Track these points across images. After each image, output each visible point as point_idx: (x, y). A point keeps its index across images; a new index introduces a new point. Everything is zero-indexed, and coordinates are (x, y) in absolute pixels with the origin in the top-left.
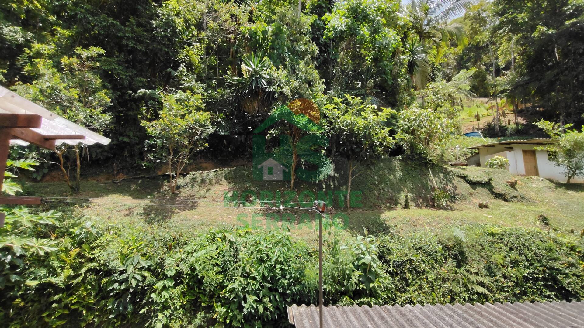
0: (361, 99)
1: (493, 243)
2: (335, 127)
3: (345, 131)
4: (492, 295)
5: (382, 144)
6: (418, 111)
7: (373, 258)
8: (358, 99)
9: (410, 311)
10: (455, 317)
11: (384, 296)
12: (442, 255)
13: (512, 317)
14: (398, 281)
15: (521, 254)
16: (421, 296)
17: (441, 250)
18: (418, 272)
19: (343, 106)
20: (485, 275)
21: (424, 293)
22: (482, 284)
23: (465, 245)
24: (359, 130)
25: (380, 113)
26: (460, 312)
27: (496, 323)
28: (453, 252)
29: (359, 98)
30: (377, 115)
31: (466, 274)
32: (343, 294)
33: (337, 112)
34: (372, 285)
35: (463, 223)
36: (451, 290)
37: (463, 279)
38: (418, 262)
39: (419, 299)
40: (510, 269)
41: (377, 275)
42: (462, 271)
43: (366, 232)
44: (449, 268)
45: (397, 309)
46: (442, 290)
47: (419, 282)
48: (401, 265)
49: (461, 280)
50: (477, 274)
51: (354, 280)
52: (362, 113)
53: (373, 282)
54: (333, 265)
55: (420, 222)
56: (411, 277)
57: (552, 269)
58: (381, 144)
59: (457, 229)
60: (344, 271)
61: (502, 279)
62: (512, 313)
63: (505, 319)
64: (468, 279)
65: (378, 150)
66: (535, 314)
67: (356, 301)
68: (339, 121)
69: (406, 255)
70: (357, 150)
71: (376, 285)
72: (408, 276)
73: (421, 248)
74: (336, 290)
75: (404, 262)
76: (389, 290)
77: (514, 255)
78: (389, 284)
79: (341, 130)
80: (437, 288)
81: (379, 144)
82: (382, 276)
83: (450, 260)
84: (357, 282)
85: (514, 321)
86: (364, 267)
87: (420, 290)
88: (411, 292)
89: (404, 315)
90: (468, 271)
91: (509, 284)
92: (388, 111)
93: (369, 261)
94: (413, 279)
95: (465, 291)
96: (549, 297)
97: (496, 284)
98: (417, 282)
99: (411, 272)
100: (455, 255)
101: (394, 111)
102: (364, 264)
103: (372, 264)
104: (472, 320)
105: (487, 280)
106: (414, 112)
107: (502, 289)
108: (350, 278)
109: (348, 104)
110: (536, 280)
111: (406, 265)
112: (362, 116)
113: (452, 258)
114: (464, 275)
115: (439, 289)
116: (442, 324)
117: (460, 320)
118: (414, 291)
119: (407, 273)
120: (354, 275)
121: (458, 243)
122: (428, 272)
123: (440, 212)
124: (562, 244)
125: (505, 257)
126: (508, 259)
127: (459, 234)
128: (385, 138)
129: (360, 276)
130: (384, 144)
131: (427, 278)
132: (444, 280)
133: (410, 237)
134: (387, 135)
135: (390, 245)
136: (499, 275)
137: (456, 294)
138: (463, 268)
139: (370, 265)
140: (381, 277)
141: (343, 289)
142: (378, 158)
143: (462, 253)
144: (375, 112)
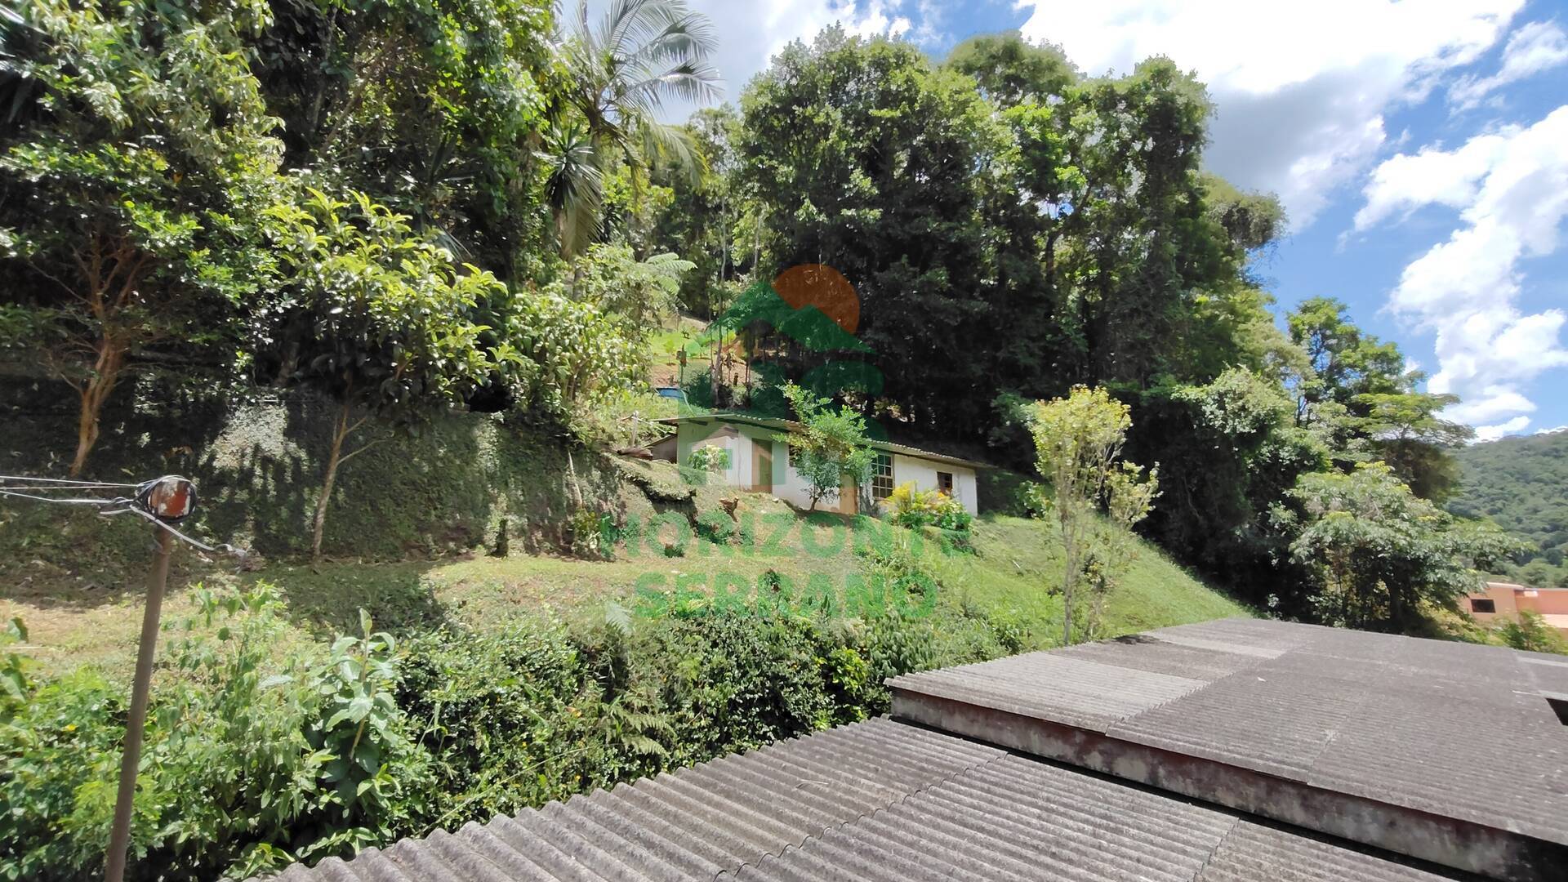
0: (407, 222)
1: (683, 632)
2: (301, 285)
3: (336, 304)
4: (668, 754)
5: (455, 368)
6: (562, 302)
7: (379, 703)
8: (395, 221)
9: (476, 839)
10: (590, 824)
11: (399, 813)
12: (574, 672)
13: (707, 793)
14: (450, 760)
15: (729, 654)
16: (508, 792)
17: (572, 660)
18: (508, 726)
19: (345, 230)
20: (661, 711)
21: (518, 780)
22: (651, 733)
23: (627, 645)
24: (387, 311)
25: (460, 278)
26: (602, 809)
27: (676, 816)
28: (599, 664)
29: (402, 218)
30: (451, 282)
31: (622, 713)
32: (247, 839)
33: (313, 239)
34: (363, 787)
35: (629, 592)
36: (584, 761)
37: (614, 727)
38: (513, 698)
39: (503, 799)
40: (707, 688)
41: (385, 753)
42: (615, 707)
43: (366, 622)
44: (587, 704)
45: (437, 844)
46: (564, 762)
47: (508, 754)
48: (465, 712)
49: (608, 730)
50: (644, 710)
51: (303, 781)
52: (406, 264)
53: (367, 776)
54: (222, 747)
55: (531, 591)
56: (487, 744)
57: (776, 677)
58: (450, 369)
59: (613, 605)
60: (265, 759)
61: (691, 715)
62: (706, 785)
63: (692, 801)
64: (626, 725)
65: (438, 382)
66: (746, 777)
67: (299, 852)
68: (318, 266)
69: (483, 683)
70: (373, 372)
71: (378, 783)
72: (482, 740)
73: (524, 660)
74: (222, 831)
75: (474, 703)
76: (416, 791)
77: (718, 657)
78: (420, 774)
79: (321, 300)
80: (551, 761)
81: (445, 366)
82: (403, 753)
83: (591, 684)
84: (310, 787)
85: (709, 803)
86: (344, 734)
87: (509, 774)
88: (482, 785)
89: (455, 857)
90: (628, 706)
91: (703, 723)
92: (480, 280)
93: (364, 713)
94: (493, 748)
95: (616, 756)
96: (764, 737)
97: (678, 726)
98: (502, 755)
99: (489, 729)
100: (604, 671)
101: (503, 286)
102: (346, 724)
103: (374, 720)
104: (627, 822)
105: (661, 722)
106: (551, 302)
107: (687, 737)
108: (284, 777)
109: (361, 224)
110: (748, 704)
111: (477, 712)
112: (401, 270)
113: (595, 678)
114: (618, 717)
115: (557, 761)
116: (557, 852)
117: (599, 828)
118: (491, 782)
119: (479, 734)
120: (301, 768)
121: (614, 638)
122: (534, 723)
123: (582, 566)
124: (793, 627)
125: (702, 664)
126: (707, 668)
127: (619, 616)
128: (463, 353)
129: (325, 766)
130: (461, 367)
131: (529, 739)
132: (572, 737)
133: (499, 633)
134: (471, 343)
135: (438, 659)
136: (687, 704)
137: (594, 769)
138: (617, 700)
139: (367, 725)
140: (399, 757)
141: (253, 821)
142: (437, 406)
143: (619, 663)
144: (447, 272)
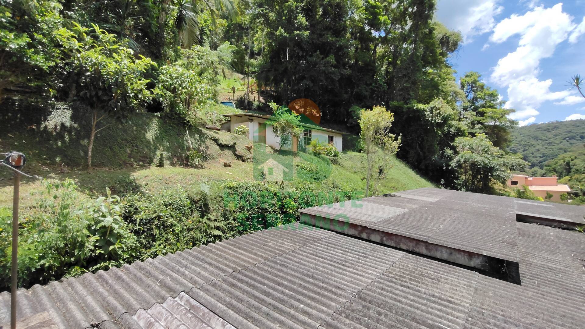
0: (115, 37)
1: (230, 194)
2: (73, 62)
3: (88, 71)
4: (224, 235)
5: (138, 97)
6: (181, 70)
7: (115, 219)
8: (111, 37)
9: (151, 264)
10: (191, 258)
11: (126, 256)
12: (190, 208)
13: (232, 248)
14: (144, 238)
15: (246, 201)
16: (166, 249)
17: (188, 204)
18: (165, 227)
19: (88, 39)
20: (221, 221)
21: (169, 244)
22: (218, 228)
23: (209, 198)
24: (108, 74)
25: (137, 61)
26: (195, 253)
27: (220, 255)
28: (199, 205)
29: (112, 35)
30: (134, 62)
31: (207, 222)
32: (70, 265)
33: (76, 44)
34: (111, 248)
35: (210, 180)
36: (194, 238)
37: (204, 226)
38: (167, 217)
39: (164, 251)
40: (238, 213)
41: (119, 236)
42: (205, 220)
43: (108, 191)
44: (194, 219)
45: (137, 265)
46: (186, 238)
47: (165, 236)
48: (149, 222)
49: (202, 227)
50: (215, 220)
51: (89, 246)
52: (115, 55)
53: (113, 244)
54: (58, 235)
55: (173, 180)
56: (158, 233)
57: (263, 209)
58: (136, 97)
59: (204, 185)
60: (74, 239)
61: (233, 222)
62: (232, 245)
63: (227, 250)
64: (209, 226)
65: (132, 102)
66: (247, 242)
67: (90, 269)
68: (79, 55)
69: (155, 212)
70: (105, 98)
71: (116, 246)
72: (156, 232)
73: (170, 204)
74: (62, 262)
75: (152, 219)
76: (132, 249)
77: (242, 203)
78: (133, 243)
79: (82, 70)
80: (181, 238)
81: (134, 96)
82: (126, 236)
83: (196, 212)
84: (92, 248)
85: (232, 251)
86: (103, 230)
87: (166, 242)
88: (156, 246)
89: (143, 269)
90: (209, 219)
91: (237, 225)
92: (146, 61)
93: (110, 223)
94: (160, 234)
95: (205, 236)
96: (259, 229)
97: (228, 226)
98: (163, 236)
99: (158, 228)
100: (201, 207)
101: (155, 64)
102: (104, 227)
103: (114, 225)
104: (203, 257)
105: (222, 224)
106: (177, 70)
107: (231, 229)
108: (82, 245)
109: (96, 37)
110: (253, 218)
111: (153, 222)
112: (114, 58)
113: (197, 210)
114: (205, 223)
115: (184, 238)
116: (178, 267)
117: (194, 259)
118: (160, 245)
119: (155, 229)
120: (88, 241)
121: (204, 197)
122: (175, 225)
123: (192, 170)
124: (270, 192)
125: (237, 205)
126: (239, 206)
127: (206, 189)
128: (141, 90)
129: (97, 241)
130: (140, 96)
131: (173, 231)
132: (189, 230)
133: (161, 195)
134: (143, 87)
135: (137, 204)
136: (231, 218)
137: (197, 240)
138: (205, 217)
139: (111, 227)
140: (125, 238)
141: (72, 259)
142: (132, 111)
143: (206, 205)
144: (131, 58)
